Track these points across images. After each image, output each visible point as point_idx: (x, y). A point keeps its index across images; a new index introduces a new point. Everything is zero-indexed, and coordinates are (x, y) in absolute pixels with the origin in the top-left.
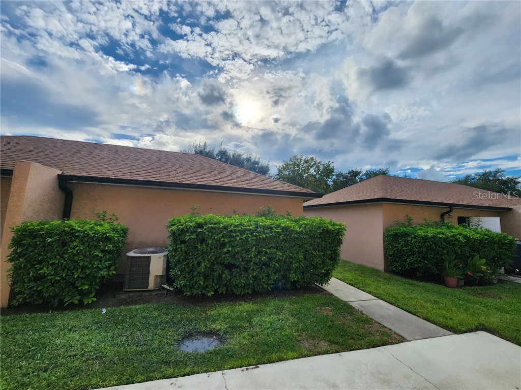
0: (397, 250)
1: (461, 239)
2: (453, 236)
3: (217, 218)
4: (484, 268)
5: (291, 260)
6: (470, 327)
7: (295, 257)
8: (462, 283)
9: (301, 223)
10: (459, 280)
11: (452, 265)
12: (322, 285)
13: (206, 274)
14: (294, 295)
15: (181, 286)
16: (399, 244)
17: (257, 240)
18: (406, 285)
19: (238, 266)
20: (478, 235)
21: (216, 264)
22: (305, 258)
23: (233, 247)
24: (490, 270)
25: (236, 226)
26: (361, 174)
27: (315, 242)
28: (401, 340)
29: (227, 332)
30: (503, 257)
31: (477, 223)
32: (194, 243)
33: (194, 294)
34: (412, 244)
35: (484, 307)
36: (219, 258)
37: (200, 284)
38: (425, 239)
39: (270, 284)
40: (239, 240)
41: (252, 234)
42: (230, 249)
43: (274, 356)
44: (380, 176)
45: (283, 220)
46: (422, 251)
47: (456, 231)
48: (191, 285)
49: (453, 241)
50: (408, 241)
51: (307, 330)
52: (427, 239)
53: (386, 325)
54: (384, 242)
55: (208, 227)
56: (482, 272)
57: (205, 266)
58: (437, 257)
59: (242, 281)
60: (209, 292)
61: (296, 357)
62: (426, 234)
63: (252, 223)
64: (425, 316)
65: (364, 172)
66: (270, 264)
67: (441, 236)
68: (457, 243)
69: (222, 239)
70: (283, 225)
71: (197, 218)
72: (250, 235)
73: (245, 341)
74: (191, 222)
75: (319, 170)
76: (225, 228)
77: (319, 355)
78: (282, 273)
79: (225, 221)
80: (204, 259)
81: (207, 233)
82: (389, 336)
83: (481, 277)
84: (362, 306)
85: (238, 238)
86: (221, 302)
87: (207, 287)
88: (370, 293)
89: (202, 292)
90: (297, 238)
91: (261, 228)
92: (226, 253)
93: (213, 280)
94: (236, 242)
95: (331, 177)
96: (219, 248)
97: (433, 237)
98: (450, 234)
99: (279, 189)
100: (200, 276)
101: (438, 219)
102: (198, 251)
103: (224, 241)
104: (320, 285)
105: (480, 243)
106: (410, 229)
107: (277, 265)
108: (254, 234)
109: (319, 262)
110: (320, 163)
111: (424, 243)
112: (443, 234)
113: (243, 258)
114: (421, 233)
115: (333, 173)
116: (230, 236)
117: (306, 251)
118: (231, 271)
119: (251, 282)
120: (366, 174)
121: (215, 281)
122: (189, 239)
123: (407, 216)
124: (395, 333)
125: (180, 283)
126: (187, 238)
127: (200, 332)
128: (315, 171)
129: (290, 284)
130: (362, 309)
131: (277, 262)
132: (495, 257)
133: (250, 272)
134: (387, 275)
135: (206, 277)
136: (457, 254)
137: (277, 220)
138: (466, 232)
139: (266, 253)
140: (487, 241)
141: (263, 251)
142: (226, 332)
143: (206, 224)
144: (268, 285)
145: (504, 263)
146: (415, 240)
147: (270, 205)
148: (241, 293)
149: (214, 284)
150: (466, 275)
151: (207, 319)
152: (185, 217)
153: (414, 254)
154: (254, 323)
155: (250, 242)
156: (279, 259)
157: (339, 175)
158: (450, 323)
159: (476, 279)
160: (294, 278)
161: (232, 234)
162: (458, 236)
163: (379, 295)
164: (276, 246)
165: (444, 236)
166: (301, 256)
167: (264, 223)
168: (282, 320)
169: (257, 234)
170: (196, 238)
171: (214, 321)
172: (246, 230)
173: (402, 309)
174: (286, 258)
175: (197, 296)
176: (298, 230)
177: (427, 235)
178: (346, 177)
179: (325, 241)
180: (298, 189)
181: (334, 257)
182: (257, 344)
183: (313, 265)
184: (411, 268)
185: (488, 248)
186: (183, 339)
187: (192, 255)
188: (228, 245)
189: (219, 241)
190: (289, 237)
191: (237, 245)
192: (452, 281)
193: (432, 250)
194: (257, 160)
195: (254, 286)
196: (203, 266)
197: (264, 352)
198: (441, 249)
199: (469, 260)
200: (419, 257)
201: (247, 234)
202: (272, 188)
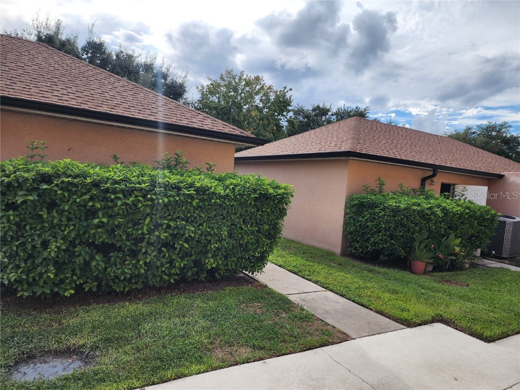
0: (360, 225)
1: (438, 213)
2: (430, 208)
3: (80, 166)
4: (457, 249)
5: (209, 238)
6: (426, 318)
7: (215, 234)
8: (430, 268)
9: (228, 182)
10: (428, 263)
11: (423, 245)
12: (253, 274)
13: (61, 261)
14: (211, 289)
15: (10, 281)
16: (363, 217)
17: (152, 206)
18: (364, 271)
19: (120, 246)
20: (459, 208)
21: (79, 244)
22: (230, 235)
23: (110, 217)
24: (464, 252)
25: (116, 182)
26: (330, 113)
27: (246, 211)
28: (344, 338)
29: (97, 347)
30: (481, 235)
31: (462, 192)
32: (35, 209)
33: (39, 293)
34: (379, 217)
35: (447, 295)
36: (84, 233)
37: (49, 276)
38: (396, 211)
39: (174, 274)
40: (121, 205)
41: (144, 196)
42: (105, 220)
43: (169, 374)
44: (355, 117)
45: (199, 177)
46: (390, 227)
47: (435, 201)
48: (31, 280)
49: (429, 215)
50: (375, 214)
51: (224, 335)
52: (399, 211)
53: (329, 321)
54: (346, 214)
55: (63, 182)
56: (456, 255)
57: (58, 248)
58: (407, 236)
59: (126, 271)
60: (66, 290)
61: (202, 370)
62: (397, 204)
63: (144, 179)
64: (379, 308)
65: (334, 110)
66: (174, 244)
67: (415, 208)
68: (433, 217)
69: (90, 204)
70: (198, 185)
71: (39, 165)
72: (141, 199)
73: (126, 358)
74: (28, 171)
75: (268, 99)
76: (96, 184)
77: (237, 365)
78: (193, 257)
79: (96, 172)
80: (55, 237)
81: (59, 192)
82: (329, 334)
83: (452, 260)
84: (303, 300)
85: (119, 203)
86: (89, 304)
87: (62, 281)
88: (316, 282)
89: (51, 290)
90: (220, 206)
91: (160, 187)
92: (98, 227)
93: (73, 271)
94: (116, 209)
95: (285, 113)
96: (83, 218)
97: (405, 209)
98: (426, 206)
99: (195, 126)
100: (48, 265)
101: (417, 185)
102: (43, 222)
103: (93, 206)
104: (250, 274)
105: (459, 218)
106: (380, 197)
107: (186, 245)
108: (149, 196)
109: (251, 241)
110: (270, 88)
111: (395, 216)
112: (419, 205)
113: (128, 235)
114: (392, 203)
115: (290, 108)
116: (106, 199)
117: (232, 225)
118: (106, 255)
119: (143, 271)
120: (337, 114)
121: (78, 272)
122: (24, 202)
123: (379, 179)
124: (340, 332)
125: (8, 277)
126: (20, 200)
127: (49, 352)
128: (261, 101)
129: (205, 273)
130: (303, 303)
131: (186, 241)
132: (472, 236)
133: (140, 256)
134: (343, 259)
135: (59, 266)
136: (430, 231)
137: (190, 177)
138: (447, 204)
139: (169, 226)
140: (467, 216)
141: (164, 223)
142: (95, 348)
143: (58, 176)
144: (170, 275)
145: (481, 244)
146: (383, 213)
147: (179, 152)
148: (124, 290)
149: (75, 278)
150: (436, 258)
151: (62, 330)
152: (15, 162)
153: (380, 232)
154: (143, 331)
155: (141, 210)
156: (189, 236)
157: (298, 112)
158: (405, 315)
159: (447, 263)
160: (211, 264)
161: (108, 195)
162: (436, 209)
163: (328, 286)
164: (186, 216)
165: (419, 208)
166: (225, 233)
167: (167, 179)
168: (189, 323)
169: (154, 197)
170: (38, 200)
171: (74, 333)
172: (135, 189)
173: (354, 301)
174: (201, 235)
175: (42, 298)
176: (222, 192)
177: (399, 206)
178: (307, 116)
179: (262, 211)
180: (229, 129)
181: (273, 234)
182: (144, 360)
183: (241, 245)
184: (374, 249)
185: (467, 225)
186: (17, 363)
187: (31, 229)
188: (100, 214)
189: (85, 206)
190: (206, 203)
191: (118, 214)
192: (420, 265)
193: (403, 225)
194: (164, 70)
195: (147, 277)
196: (53, 247)
197: (155, 370)
198: (413, 225)
199: (443, 240)
200: (385, 235)
201: (136, 196)
202: (184, 123)
